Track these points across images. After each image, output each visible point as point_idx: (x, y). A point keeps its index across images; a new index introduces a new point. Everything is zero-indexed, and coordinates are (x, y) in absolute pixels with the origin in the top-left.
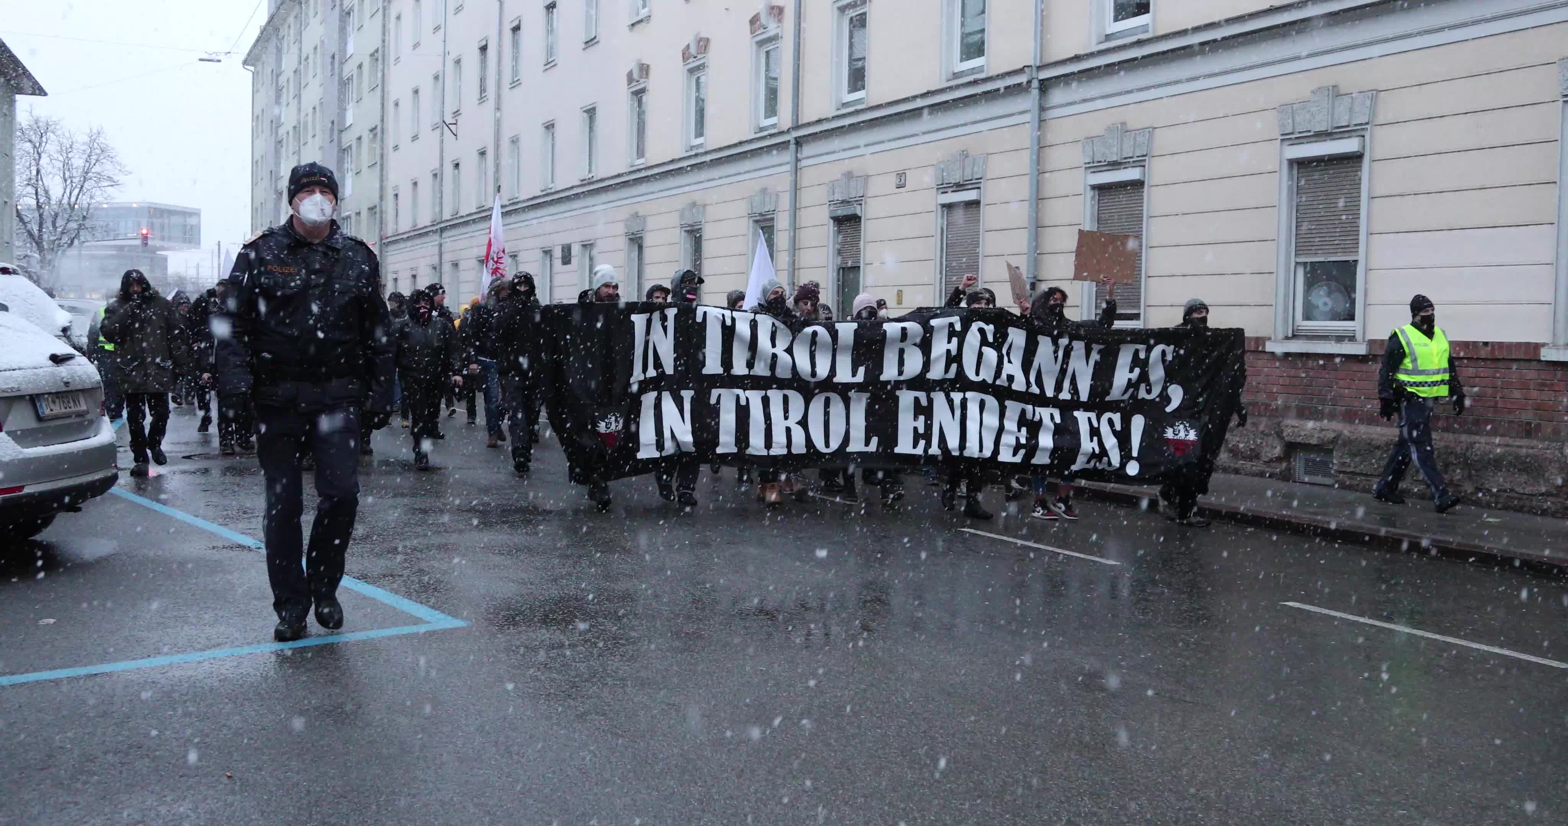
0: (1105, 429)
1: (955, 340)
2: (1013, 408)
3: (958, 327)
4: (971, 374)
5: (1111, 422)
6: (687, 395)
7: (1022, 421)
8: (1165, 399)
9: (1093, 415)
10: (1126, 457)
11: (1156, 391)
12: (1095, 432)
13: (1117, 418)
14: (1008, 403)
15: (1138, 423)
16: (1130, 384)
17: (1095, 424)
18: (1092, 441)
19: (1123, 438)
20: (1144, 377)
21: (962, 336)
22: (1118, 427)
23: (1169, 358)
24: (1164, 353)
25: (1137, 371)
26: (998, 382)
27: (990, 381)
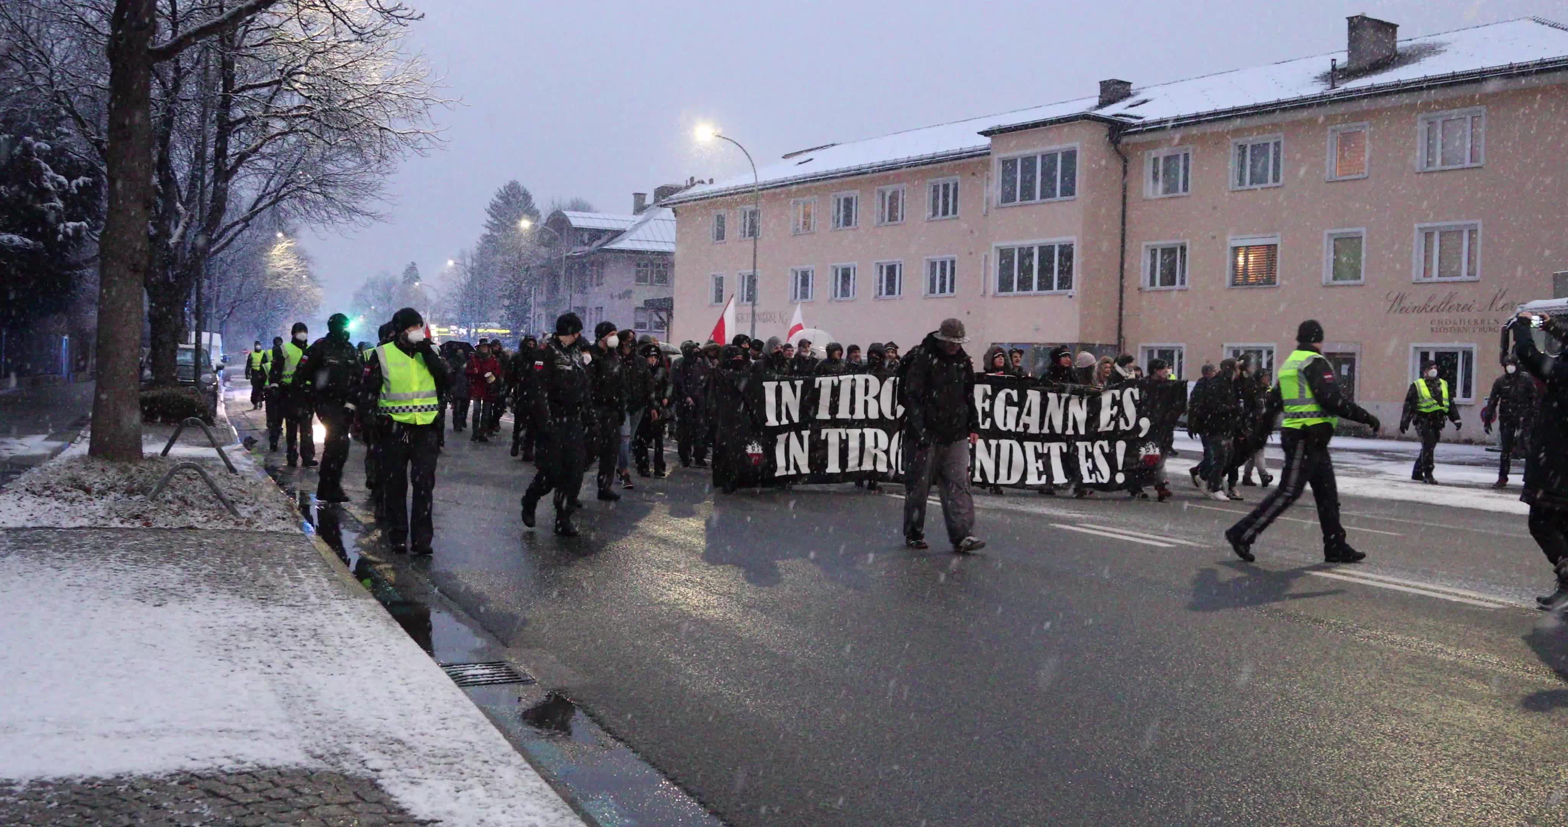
0: (1097, 452)
1: (988, 401)
2: (1029, 446)
3: (990, 393)
4: (1000, 424)
5: (1101, 447)
6: (806, 434)
7: (1038, 456)
8: (1137, 428)
9: (1089, 444)
10: (1114, 470)
11: (1132, 423)
12: (1089, 455)
13: (1105, 444)
14: (1026, 444)
15: (1121, 446)
16: (1112, 418)
17: (1090, 450)
18: (1087, 461)
19: (1110, 458)
20: (1121, 412)
21: (993, 398)
22: (1107, 450)
23: (1137, 397)
24: (1132, 395)
25: (1116, 408)
26: (1018, 430)
27: (1013, 430)
